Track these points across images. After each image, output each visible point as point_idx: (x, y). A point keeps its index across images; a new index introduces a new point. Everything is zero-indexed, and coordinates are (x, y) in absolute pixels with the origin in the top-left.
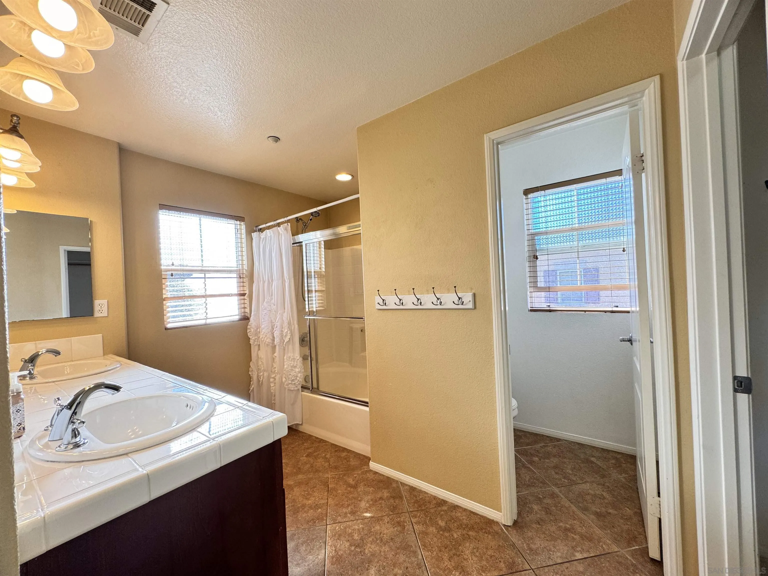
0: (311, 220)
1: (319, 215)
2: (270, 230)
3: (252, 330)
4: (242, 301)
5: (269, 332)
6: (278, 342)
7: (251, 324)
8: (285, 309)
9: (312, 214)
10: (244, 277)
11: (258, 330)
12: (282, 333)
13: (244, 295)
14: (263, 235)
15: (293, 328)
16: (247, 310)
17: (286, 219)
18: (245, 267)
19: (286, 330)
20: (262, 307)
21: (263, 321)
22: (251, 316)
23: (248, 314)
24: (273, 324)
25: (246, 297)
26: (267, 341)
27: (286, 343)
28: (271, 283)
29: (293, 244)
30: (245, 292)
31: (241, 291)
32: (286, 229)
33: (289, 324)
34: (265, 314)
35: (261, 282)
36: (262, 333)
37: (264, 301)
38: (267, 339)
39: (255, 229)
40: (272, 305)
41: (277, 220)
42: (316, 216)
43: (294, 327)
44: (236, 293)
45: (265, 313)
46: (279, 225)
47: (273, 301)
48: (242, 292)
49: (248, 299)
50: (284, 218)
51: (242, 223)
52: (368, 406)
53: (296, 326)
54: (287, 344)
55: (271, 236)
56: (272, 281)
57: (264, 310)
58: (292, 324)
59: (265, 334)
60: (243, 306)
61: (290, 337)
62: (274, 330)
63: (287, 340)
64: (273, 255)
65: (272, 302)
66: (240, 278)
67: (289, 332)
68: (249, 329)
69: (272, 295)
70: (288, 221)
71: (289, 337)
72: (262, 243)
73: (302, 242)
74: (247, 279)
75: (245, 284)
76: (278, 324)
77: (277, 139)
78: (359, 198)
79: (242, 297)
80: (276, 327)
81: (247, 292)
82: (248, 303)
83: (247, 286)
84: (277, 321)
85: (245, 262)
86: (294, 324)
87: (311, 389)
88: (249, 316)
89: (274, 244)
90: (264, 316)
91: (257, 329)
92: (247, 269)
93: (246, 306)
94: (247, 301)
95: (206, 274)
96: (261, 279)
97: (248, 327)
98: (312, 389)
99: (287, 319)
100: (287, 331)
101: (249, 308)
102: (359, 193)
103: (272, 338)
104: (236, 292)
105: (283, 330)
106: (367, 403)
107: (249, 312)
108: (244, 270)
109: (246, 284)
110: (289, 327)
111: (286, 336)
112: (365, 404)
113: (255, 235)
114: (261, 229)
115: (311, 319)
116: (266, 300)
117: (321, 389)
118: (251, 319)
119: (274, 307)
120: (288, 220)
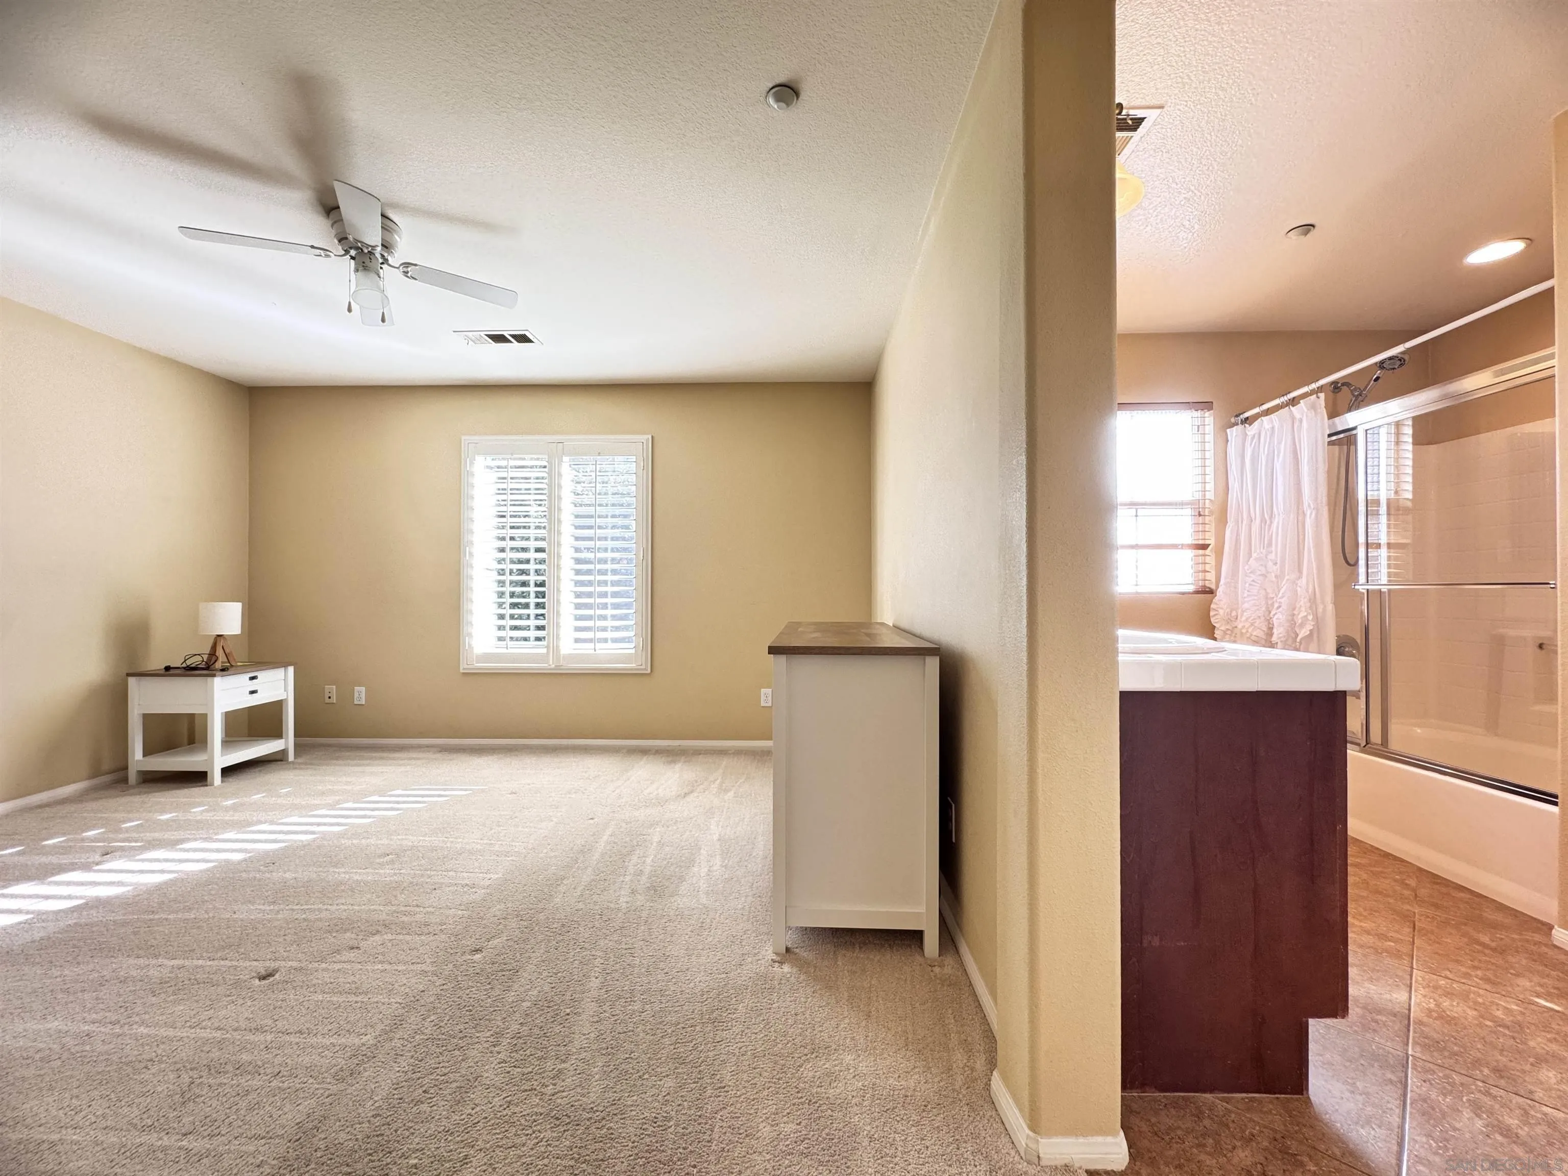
0: (1377, 379)
1: (1401, 365)
2: (1272, 416)
3: (1221, 612)
4: (1201, 559)
5: (1259, 617)
6: (1281, 635)
7: (1220, 600)
8: (1300, 571)
9: (1381, 365)
10: (1207, 514)
11: (1234, 614)
12: (1293, 620)
13: (1204, 547)
14: (1252, 430)
15: (1320, 610)
16: (1211, 576)
17: (1314, 386)
18: (1210, 495)
19: (1303, 614)
20: (1246, 568)
21: (1245, 595)
22: (1217, 587)
23: (1212, 583)
24: (1270, 602)
25: (1208, 552)
26: (1254, 634)
27: (1301, 639)
28: (1268, 522)
29: (1330, 436)
30: (1207, 542)
31: (1198, 539)
32: (1313, 407)
33: (1313, 601)
34: (1253, 581)
35: (1245, 522)
36: (1244, 618)
37: (1250, 555)
38: (1253, 630)
39: (1233, 420)
40: (1270, 563)
41: (1289, 393)
42: (1394, 369)
43: (1324, 610)
44: (1190, 542)
45: (1252, 579)
46: (1294, 402)
47: (1272, 556)
48: (1201, 542)
49: (1213, 556)
50: (1308, 384)
51: (1207, 414)
52: (1556, 804)
53: (1330, 607)
54: (1303, 642)
55: (1273, 428)
56: (1271, 517)
57: (1251, 575)
58: (1319, 601)
59: (1250, 620)
60: (1201, 567)
61: (1312, 628)
62: (1273, 613)
63: (1303, 633)
64: (1278, 465)
65: (1269, 557)
66: (1200, 515)
67: (1310, 617)
68: (1214, 609)
69: (1270, 544)
70: (1320, 389)
71: (1309, 627)
72: (1251, 445)
73: (1354, 428)
74: (1212, 518)
75: (1207, 527)
76: (1282, 600)
77: (1309, 227)
78: (1552, 290)
79: (1201, 552)
80: (1279, 607)
81: (1212, 542)
82: (1213, 563)
83: (1213, 530)
84: (1280, 595)
85: (1210, 486)
86: (1323, 602)
87: (1364, 743)
88: (1213, 587)
89: (1279, 443)
90: (1250, 585)
91: (1231, 612)
92: (1213, 498)
93: (1208, 567)
94: (1211, 560)
95: (1139, 510)
96: (1245, 516)
97: (1213, 606)
98: (1367, 743)
99: (1307, 592)
100: (1306, 616)
101: (1213, 572)
102: (1552, 277)
103: (1265, 629)
104: (1189, 540)
105: (1296, 612)
106: (1556, 797)
107: (1214, 580)
108: (1207, 501)
109: (1211, 527)
110: (1311, 608)
111: (1302, 625)
112: (1550, 798)
113: (1234, 433)
114: (1247, 419)
115: (1373, 591)
116: (1254, 555)
117: (1395, 745)
118: (1220, 592)
119: (1275, 568)
120: (1318, 388)
